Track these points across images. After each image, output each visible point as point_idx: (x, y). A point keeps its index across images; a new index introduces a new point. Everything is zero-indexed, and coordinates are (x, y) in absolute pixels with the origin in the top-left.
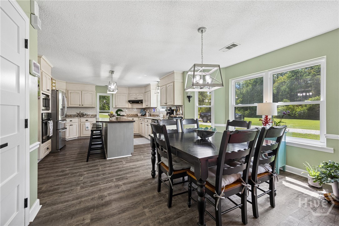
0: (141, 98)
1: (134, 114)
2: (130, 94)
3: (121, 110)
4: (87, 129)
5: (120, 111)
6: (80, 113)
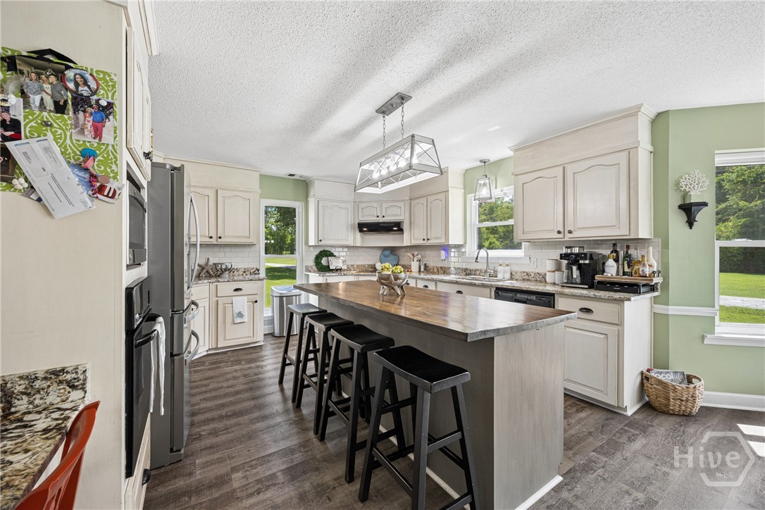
0: (398, 215)
1: (364, 266)
2: (360, 202)
3: (330, 252)
4: (238, 320)
5: (327, 256)
6: (207, 264)
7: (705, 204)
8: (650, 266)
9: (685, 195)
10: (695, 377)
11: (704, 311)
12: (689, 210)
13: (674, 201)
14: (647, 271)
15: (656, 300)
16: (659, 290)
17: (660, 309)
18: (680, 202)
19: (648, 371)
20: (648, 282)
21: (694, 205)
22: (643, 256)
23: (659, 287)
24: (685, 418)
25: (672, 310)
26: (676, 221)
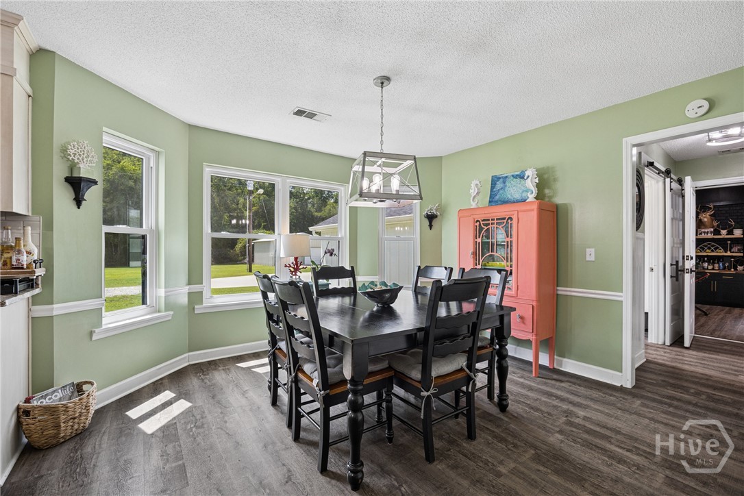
7: (95, 182)
8: (29, 253)
9: (73, 166)
10: (86, 383)
11: (92, 304)
12: (77, 185)
13: (59, 171)
14: (25, 260)
15: (35, 301)
16: (40, 286)
17: (41, 311)
18: (67, 174)
19: (28, 401)
20: (27, 275)
21: (84, 181)
22: (18, 239)
23: (40, 282)
24: (78, 438)
25: (58, 309)
26: (62, 196)
